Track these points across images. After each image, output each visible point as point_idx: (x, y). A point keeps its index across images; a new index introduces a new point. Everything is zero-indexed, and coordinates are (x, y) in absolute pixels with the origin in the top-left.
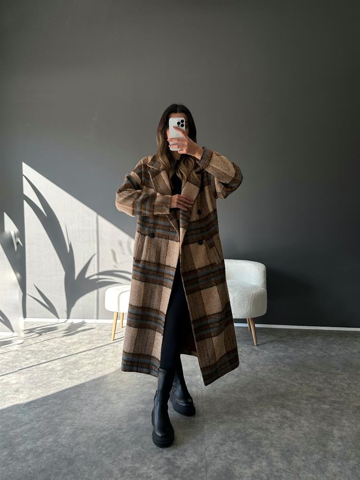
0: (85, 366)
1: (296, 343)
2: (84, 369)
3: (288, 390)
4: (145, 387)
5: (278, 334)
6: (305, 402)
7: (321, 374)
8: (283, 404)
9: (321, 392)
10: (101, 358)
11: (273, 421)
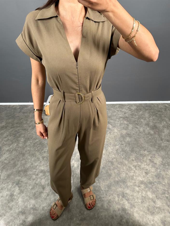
0: (4, 154)
1: (133, 119)
2: (3, 158)
3: (128, 174)
4: (38, 177)
5: (123, 110)
6: (137, 189)
7: (148, 153)
8: (123, 193)
9: (148, 176)
10: (15, 145)
11: (116, 216)
